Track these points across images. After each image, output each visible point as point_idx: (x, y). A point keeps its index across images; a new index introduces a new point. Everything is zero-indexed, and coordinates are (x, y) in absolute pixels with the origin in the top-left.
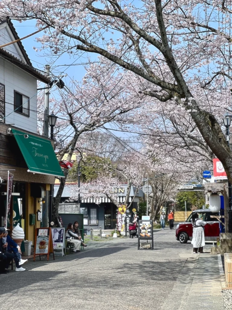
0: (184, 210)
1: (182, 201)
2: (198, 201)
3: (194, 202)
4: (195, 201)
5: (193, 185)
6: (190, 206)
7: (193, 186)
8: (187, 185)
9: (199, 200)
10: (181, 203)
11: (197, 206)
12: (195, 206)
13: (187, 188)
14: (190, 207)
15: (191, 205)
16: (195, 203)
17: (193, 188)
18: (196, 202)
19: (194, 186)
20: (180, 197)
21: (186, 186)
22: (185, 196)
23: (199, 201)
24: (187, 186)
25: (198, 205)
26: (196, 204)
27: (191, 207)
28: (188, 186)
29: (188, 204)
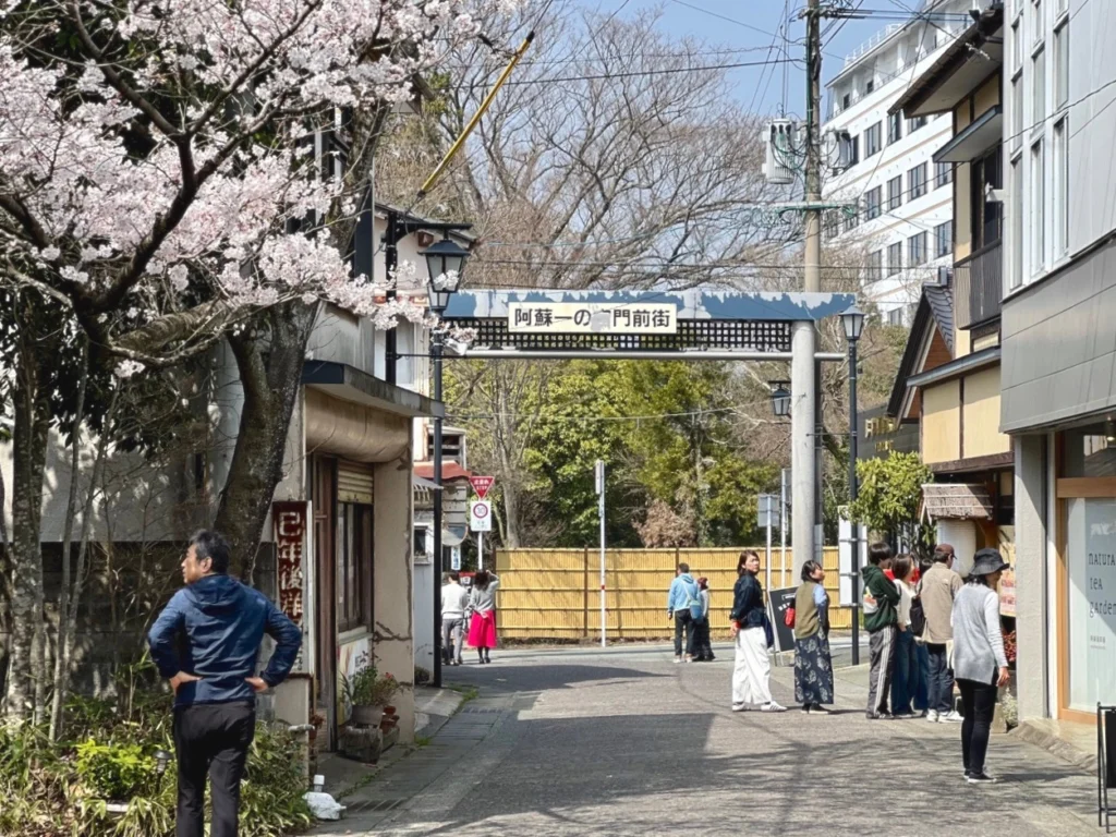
0: (582, 540)
1: (569, 470)
2: (698, 467)
3: (663, 477)
4: (673, 465)
5: (673, 300)
6: (636, 510)
7: (680, 306)
8: (615, 299)
9: (709, 460)
10: (564, 488)
11: (689, 511)
12: (675, 506)
13: (621, 326)
14: (636, 517)
15: (640, 499)
16: (677, 485)
17: (672, 329)
18: (684, 476)
19: (687, 314)
20: (555, 436)
21: (612, 306)
22: (598, 434)
23: (706, 468)
24: (622, 306)
25: (696, 504)
26: (679, 496)
27: (643, 519)
28: (633, 307)
29: (616, 498)
